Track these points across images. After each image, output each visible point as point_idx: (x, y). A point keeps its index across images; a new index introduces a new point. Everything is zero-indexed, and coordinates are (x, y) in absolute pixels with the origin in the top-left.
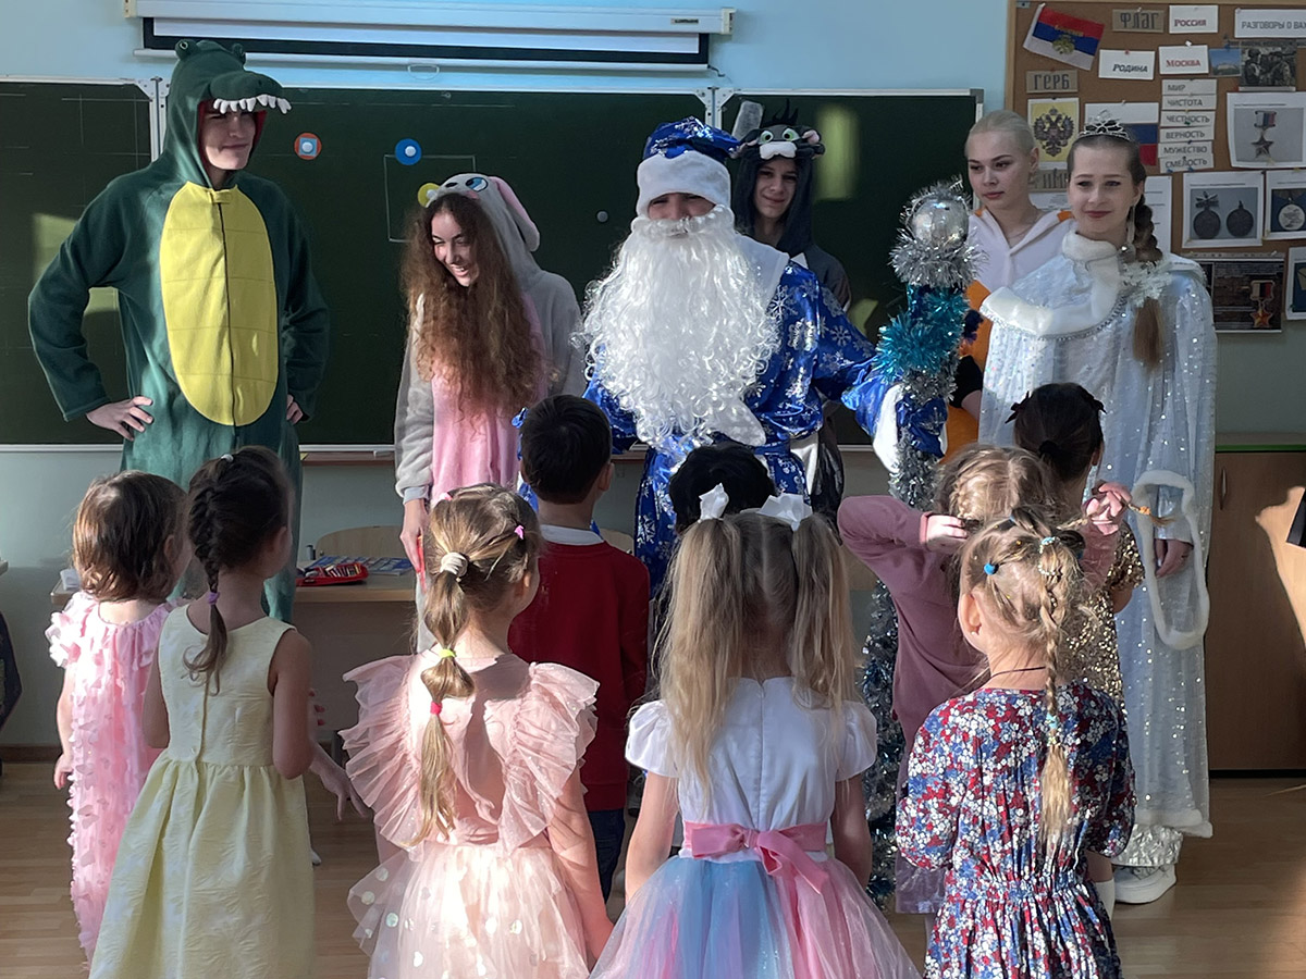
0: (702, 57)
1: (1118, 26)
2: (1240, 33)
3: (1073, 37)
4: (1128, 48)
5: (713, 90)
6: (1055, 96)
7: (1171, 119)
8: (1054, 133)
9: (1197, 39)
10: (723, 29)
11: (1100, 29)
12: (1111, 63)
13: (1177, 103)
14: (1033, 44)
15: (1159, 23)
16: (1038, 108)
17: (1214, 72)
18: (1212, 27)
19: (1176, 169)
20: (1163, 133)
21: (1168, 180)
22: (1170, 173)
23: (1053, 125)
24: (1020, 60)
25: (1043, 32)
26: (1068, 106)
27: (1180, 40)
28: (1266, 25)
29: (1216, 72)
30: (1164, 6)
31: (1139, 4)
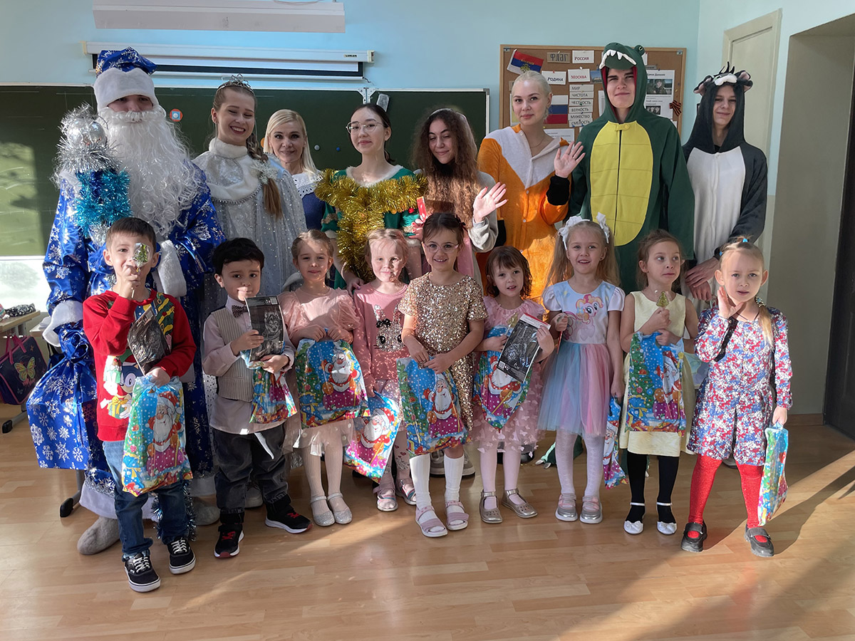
0: (360, 73)
1: (550, 60)
3: (529, 65)
4: (554, 70)
5: (366, 89)
7: (574, 103)
9: (585, 66)
10: (369, 59)
11: (542, 61)
13: (576, 95)
14: (511, 68)
15: (568, 58)
17: (592, 81)
18: (591, 61)
19: (576, 125)
20: (570, 109)
21: (573, 130)
22: (574, 127)
24: (506, 75)
25: (515, 63)
27: (577, 66)
29: (593, 81)
30: (569, 51)
31: (558, 50)
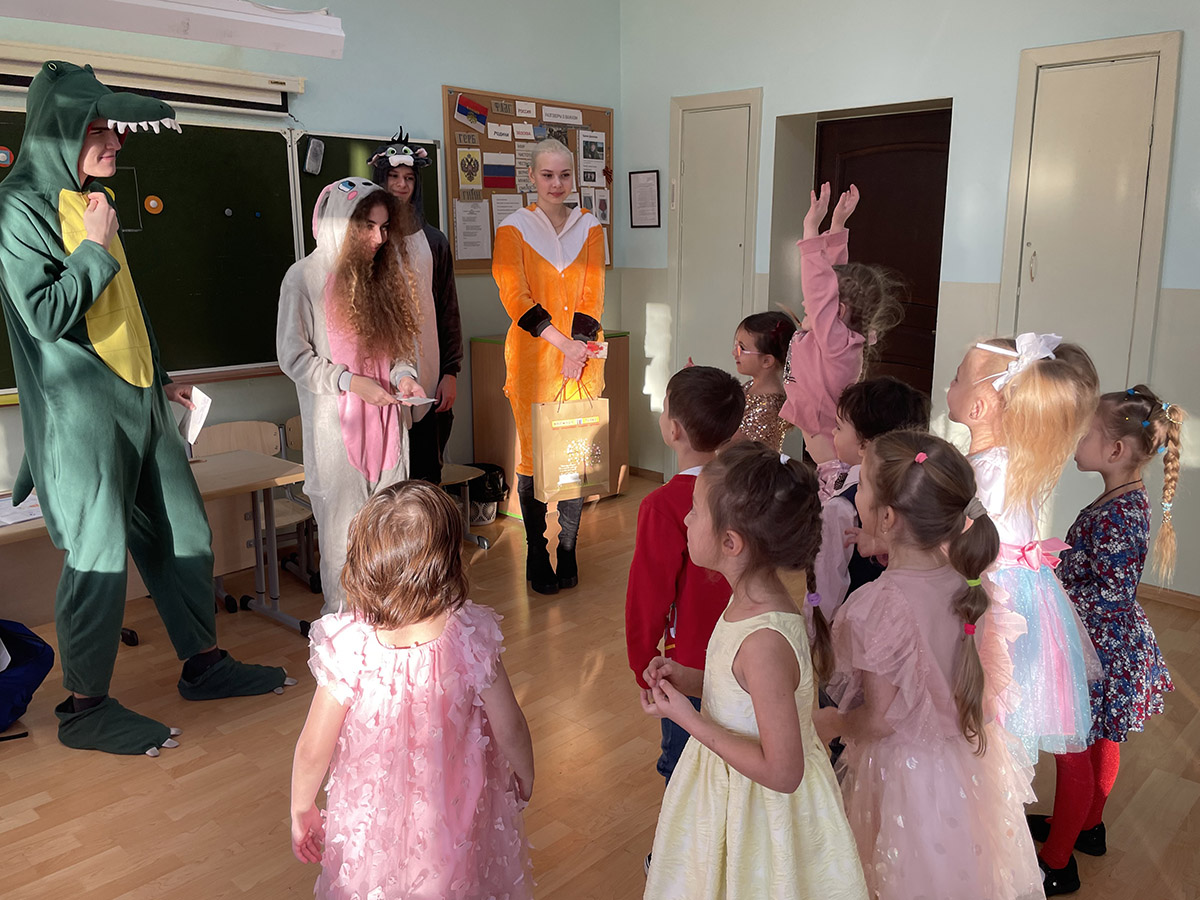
0: (284, 108)
1: (495, 110)
2: (546, 119)
3: (476, 114)
4: (500, 123)
5: (291, 130)
6: (469, 147)
7: (520, 163)
8: (470, 168)
9: (528, 120)
10: (301, 90)
11: (486, 110)
12: (495, 130)
13: (523, 155)
14: (458, 116)
15: (512, 109)
16: (462, 153)
18: (533, 114)
19: (525, 191)
20: (517, 170)
21: (521, 196)
22: (523, 193)
23: (470, 163)
24: (452, 125)
25: (463, 110)
26: (475, 153)
27: (521, 120)
28: (555, 116)
30: (512, 100)
31: (502, 99)
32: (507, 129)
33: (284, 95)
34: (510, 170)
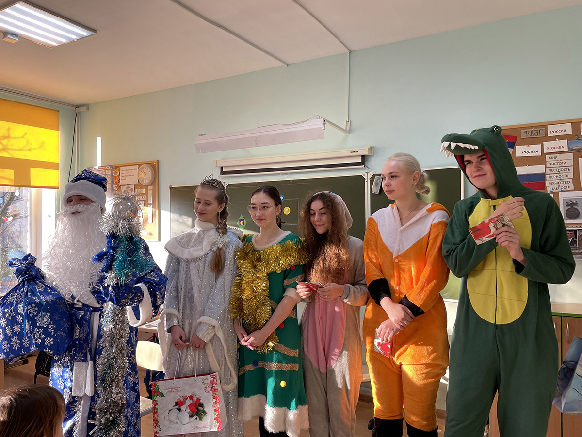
0: (363, 163)
1: (523, 136)
4: (528, 144)
5: (367, 173)
7: (551, 170)
9: (561, 138)
10: (366, 153)
11: (515, 138)
12: (521, 151)
13: (554, 164)
15: (543, 133)
17: (570, 150)
18: (569, 132)
20: (547, 177)
27: (553, 139)
29: (572, 150)
30: (544, 126)
31: (533, 127)
32: (538, 147)
33: (363, 157)
34: (542, 177)
